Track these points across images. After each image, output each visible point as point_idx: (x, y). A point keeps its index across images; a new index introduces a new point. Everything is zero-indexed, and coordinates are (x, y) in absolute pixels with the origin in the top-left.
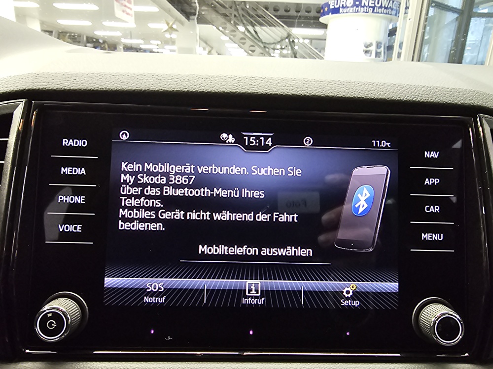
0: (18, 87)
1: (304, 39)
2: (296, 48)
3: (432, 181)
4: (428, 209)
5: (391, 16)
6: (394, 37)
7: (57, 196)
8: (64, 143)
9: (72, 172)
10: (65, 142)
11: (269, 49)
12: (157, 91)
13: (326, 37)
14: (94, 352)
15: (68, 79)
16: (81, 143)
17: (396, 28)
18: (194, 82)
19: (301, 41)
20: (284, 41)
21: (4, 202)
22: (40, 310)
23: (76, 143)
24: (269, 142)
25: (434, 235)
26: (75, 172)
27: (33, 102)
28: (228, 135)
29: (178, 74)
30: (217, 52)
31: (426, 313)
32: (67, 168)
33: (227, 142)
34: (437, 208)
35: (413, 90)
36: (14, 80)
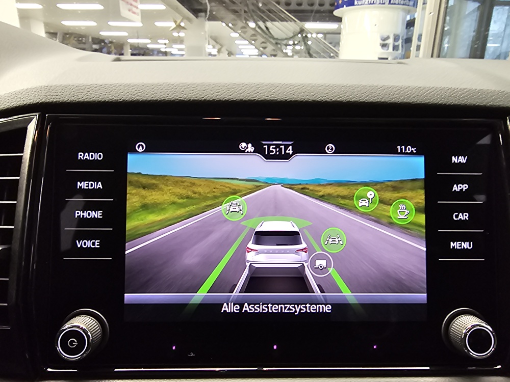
0: (31, 101)
1: (317, 33)
2: (309, 43)
4: (457, 216)
5: (409, 7)
6: (412, 28)
7: (74, 211)
8: (79, 156)
9: (88, 186)
10: (81, 156)
11: (281, 45)
13: (340, 30)
14: (116, 370)
15: (82, 91)
16: (98, 156)
17: (414, 19)
18: (211, 90)
19: (314, 35)
20: (296, 36)
21: (21, 219)
22: (61, 328)
23: (92, 157)
24: (289, 150)
25: (463, 243)
26: (92, 186)
27: (47, 115)
28: (247, 144)
29: (194, 82)
30: (227, 50)
31: (456, 325)
32: (83, 182)
33: (246, 151)
34: (466, 215)
35: (439, 93)
36: (27, 94)
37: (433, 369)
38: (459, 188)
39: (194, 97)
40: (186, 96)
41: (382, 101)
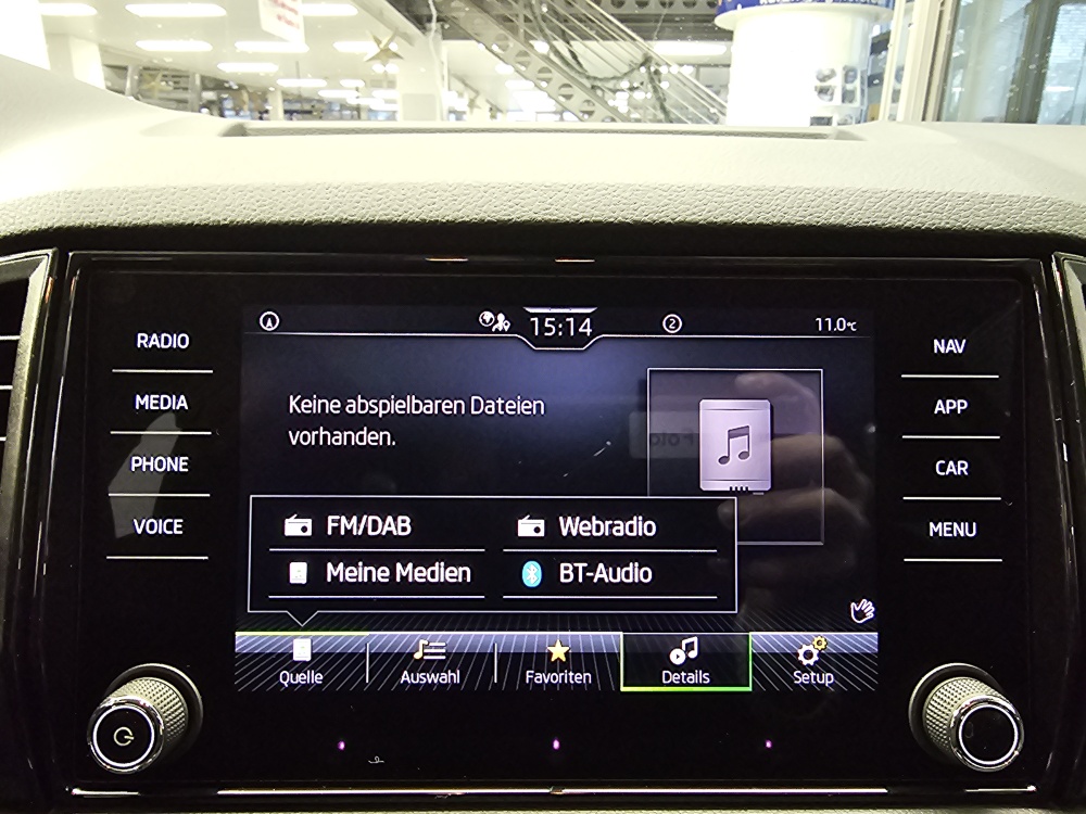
1: (681, 65)
2: (664, 85)
3: (951, 404)
4: (943, 468)
5: (876, 7)
6: (884, 53)
7: (128, 459)
8: (139, 341)
9: (158, 405)
10: (142, 340)
11: (603, 90)
12: (337, 222)
13: (730, 59)
14: (220, 792)
15: (144, 202)
16: (179, 341)
17: (888, 33)
18: (417, 200)
19: (675, 69)
20: (636, 72)
22: (99, 705)
23: (166, 342)
24: (585, 327)
25: (955, 525)
26: (166, 404)
27: (71, 254)
28: (496, 315)
29: (382, 183)
30: (488, 101)
31: (938, 700)
32: (147, 396)
33: (493, 330)
34: (963, 465)
35: (904, 204)
36: (29, 208)
37: (893, 791)
38: (948, 408)
39: (381, 213)
40: (364, 211)
41: (783, 221)
